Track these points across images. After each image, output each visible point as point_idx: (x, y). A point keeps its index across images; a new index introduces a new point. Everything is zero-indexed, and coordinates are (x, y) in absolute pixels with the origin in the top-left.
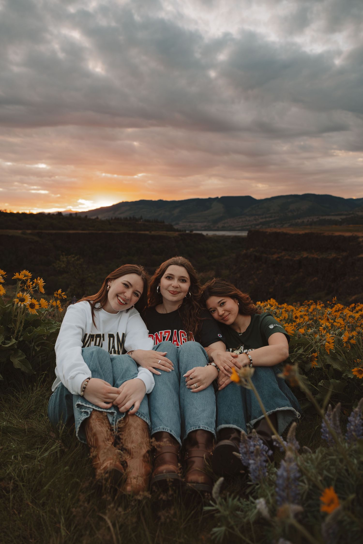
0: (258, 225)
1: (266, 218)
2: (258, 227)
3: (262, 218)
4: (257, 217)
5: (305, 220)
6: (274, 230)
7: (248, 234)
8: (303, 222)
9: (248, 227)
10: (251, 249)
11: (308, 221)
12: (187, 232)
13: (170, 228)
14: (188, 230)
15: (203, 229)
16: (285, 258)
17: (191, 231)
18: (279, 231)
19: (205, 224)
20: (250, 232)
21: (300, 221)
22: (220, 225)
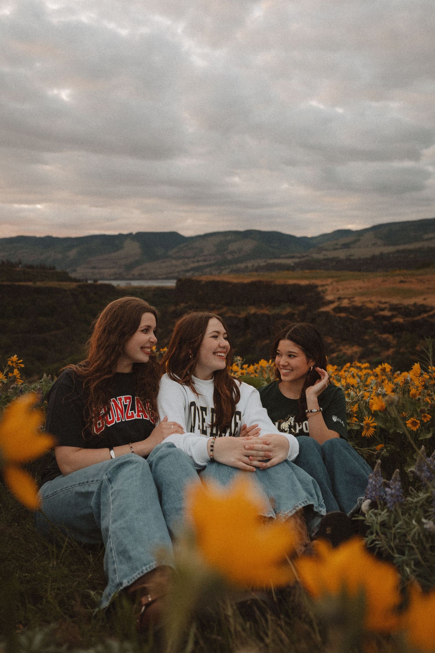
0: (188, 271)
1: (198, 261)
2: (188, 275)
3: (193, 262)
4: (186, 260)
5: (250, 265)
6: (211, 278)
7: (177, 283)
8: (247, 267)
9: (176, 275)
10: (182, 305)
11: (253, 266)
12: (90, 282)
13: (64, 277)
14: (91, 280)
15: (112, 277)
16: (227, 315)
17: (95, 281)
18: (217, 279)
19: (115, 270)
20: (179, 280)
21: (242, 266)
22: (136, 271)
